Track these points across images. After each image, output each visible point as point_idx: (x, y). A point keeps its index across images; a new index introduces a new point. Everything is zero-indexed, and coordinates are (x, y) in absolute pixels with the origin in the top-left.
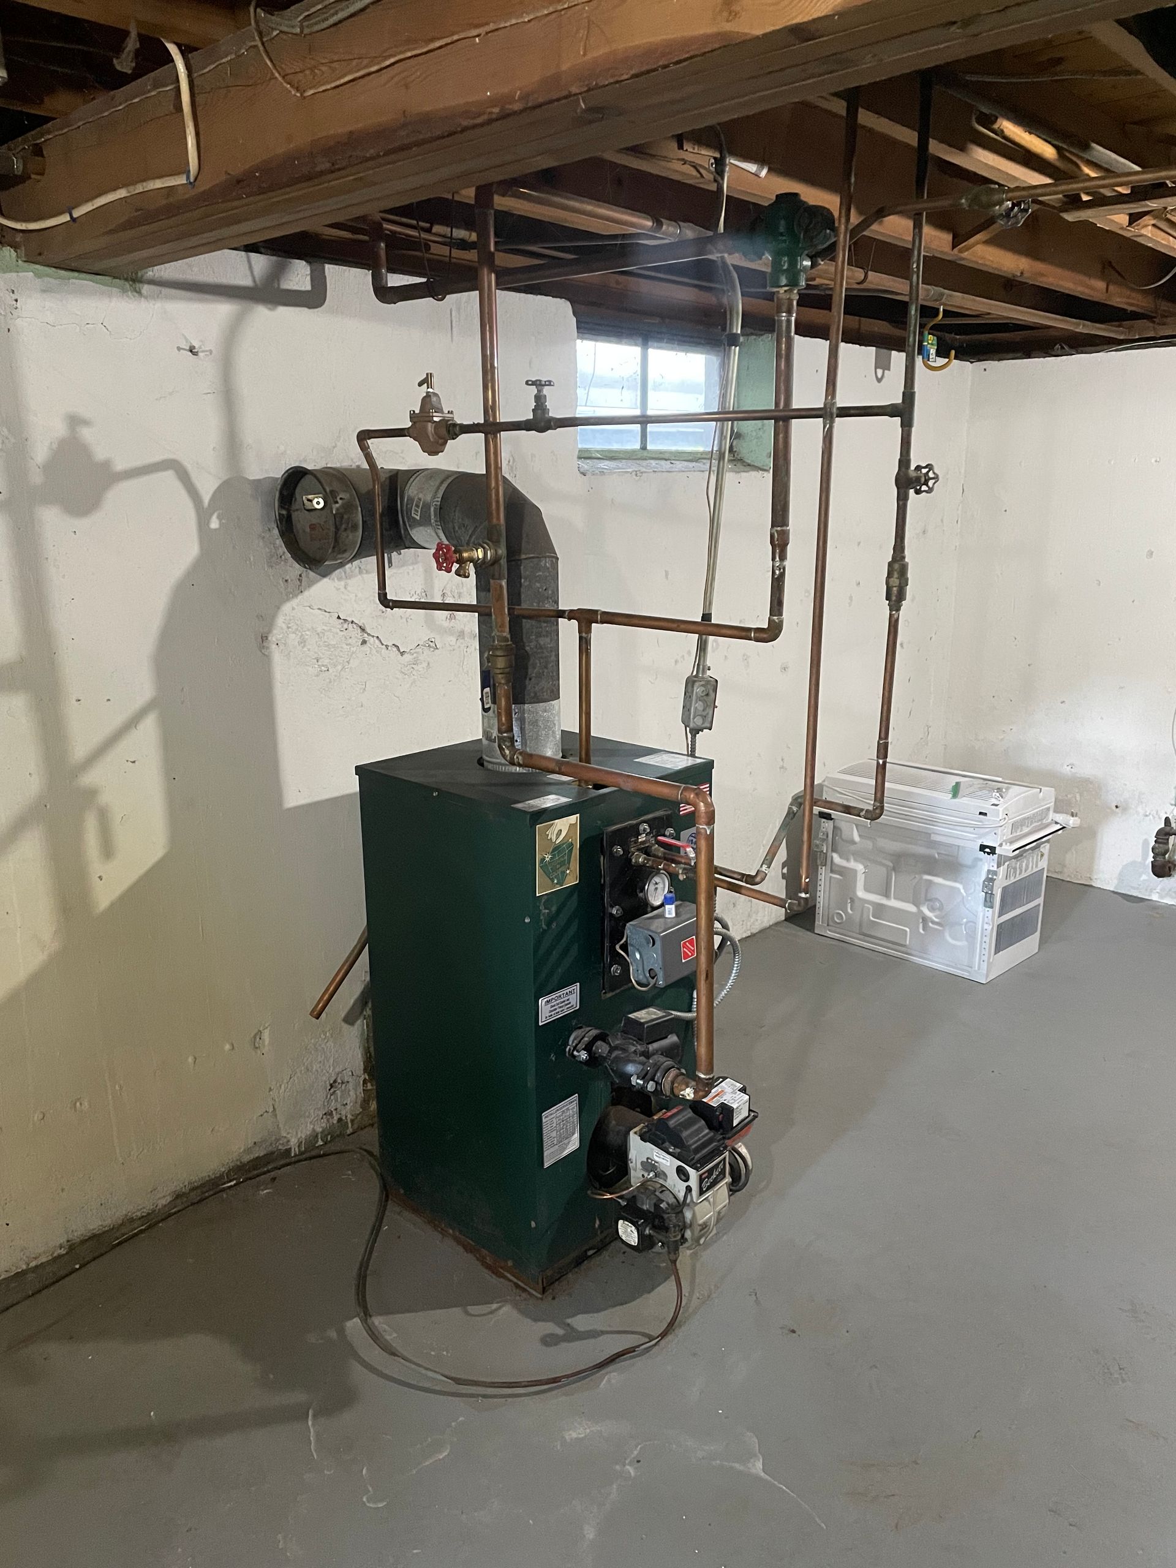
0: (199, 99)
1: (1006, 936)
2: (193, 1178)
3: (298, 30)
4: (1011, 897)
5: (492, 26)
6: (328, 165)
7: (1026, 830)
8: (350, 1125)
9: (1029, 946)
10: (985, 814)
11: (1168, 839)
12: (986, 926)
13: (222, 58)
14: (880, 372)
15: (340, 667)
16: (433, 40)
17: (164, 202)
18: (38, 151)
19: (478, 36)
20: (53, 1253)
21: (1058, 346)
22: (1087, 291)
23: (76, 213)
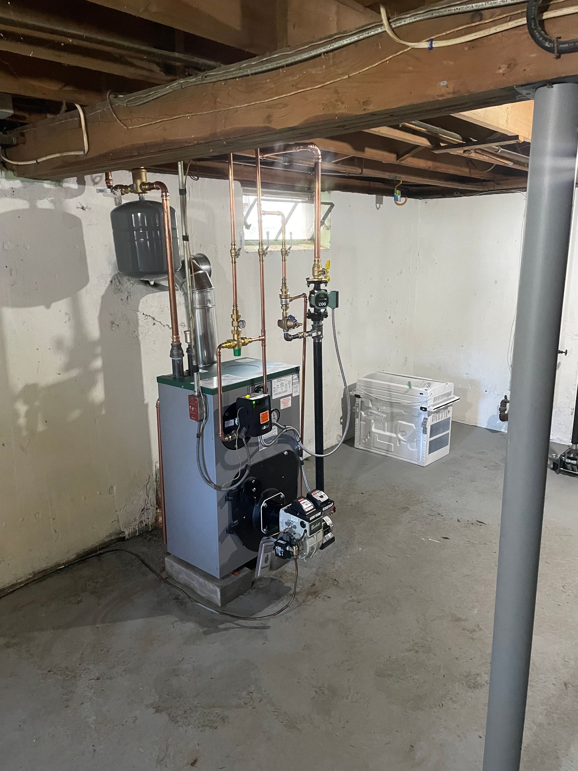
0: (89, 125)
1: (434, 446)
2: (84, 548)
3: (125, 105)
4: (435, 429)
5: (193, 114)
6: (138, 154)
7: (440, 401)
8: (150, 527)
9: (444, 451)
10: (422, 394)
11: (506, 405)
12: (424, 442)
13: (97, 111)
14: (378, 205)
15: (144, 335)
16: (174, 115)
17: (75, 160)
18: (23, 135)
19: (189, 116)
20: (27, 577)
21: (455, 193)
22: (460, 173)
23: (39, 161)
